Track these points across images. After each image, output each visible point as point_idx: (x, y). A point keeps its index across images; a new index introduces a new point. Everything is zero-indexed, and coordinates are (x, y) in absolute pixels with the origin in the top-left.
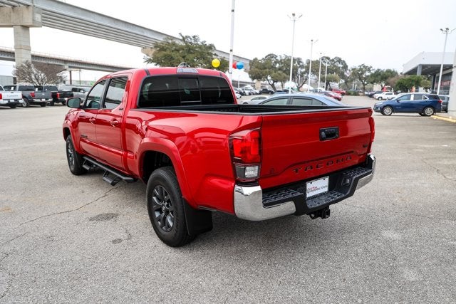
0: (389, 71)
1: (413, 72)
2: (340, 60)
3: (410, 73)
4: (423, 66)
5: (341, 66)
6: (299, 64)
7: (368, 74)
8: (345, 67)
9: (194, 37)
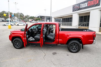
0: (33, 17)
2: (22, 14)
3: (37, 17)
5: (22, 15)
7: (29, 17)
8: (23, 15)
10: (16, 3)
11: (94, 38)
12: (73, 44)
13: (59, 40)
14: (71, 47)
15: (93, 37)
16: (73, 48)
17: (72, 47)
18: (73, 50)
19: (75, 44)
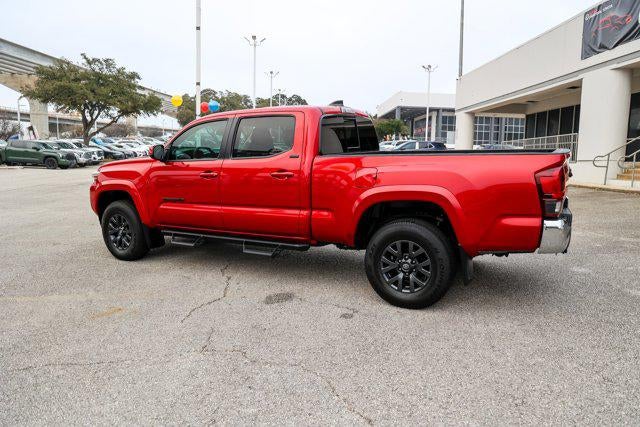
1: (391, 115)
2: (299, 100)
3: (386, 116)
4: (402, 109)
6: (246, 103)
9: (106, 61)
10: (254, 37)
11: (543, 203)
12: (398, 243)
13: (314, 212)
14: (385, 265)
15: (542, 195)
16: (401, 276)
17: (392, 265)
18: (396, 283)
19: (411, 244)
